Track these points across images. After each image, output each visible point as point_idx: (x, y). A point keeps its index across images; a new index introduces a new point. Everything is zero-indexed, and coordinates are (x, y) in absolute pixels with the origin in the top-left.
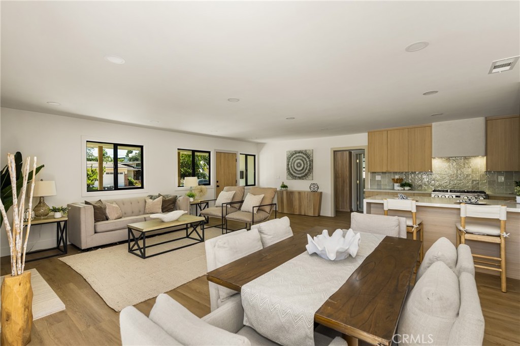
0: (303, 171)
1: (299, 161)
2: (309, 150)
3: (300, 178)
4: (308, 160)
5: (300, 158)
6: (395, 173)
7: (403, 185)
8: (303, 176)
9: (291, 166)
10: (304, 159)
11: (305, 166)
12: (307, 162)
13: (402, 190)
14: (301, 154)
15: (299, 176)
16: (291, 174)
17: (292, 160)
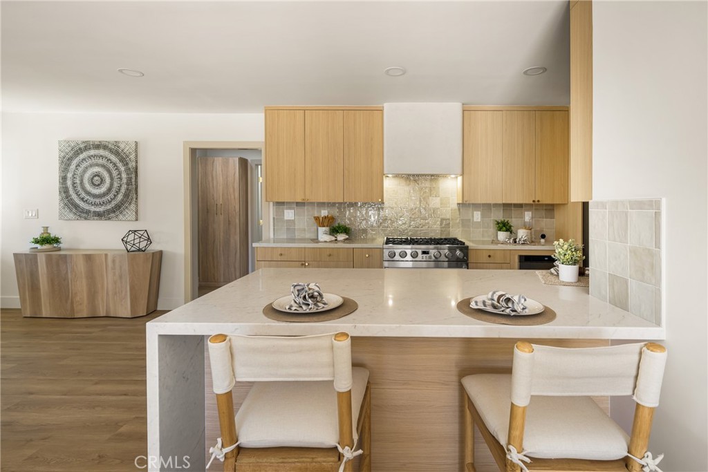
0: (108, 197)
1: (96, 169)
2: (127, 143)
3: (100, 215)
5: (104, 162)
6: (322, 205)
7: (334, 231)
8: (109, 211)
9: (74, 183)
10: (111, 166)
11: (116, 185)
12: (120, 174)
13: (331, 242)
14: (101, 152)
15: (98, 209)
16: (72, 204)
17: (76, 166)
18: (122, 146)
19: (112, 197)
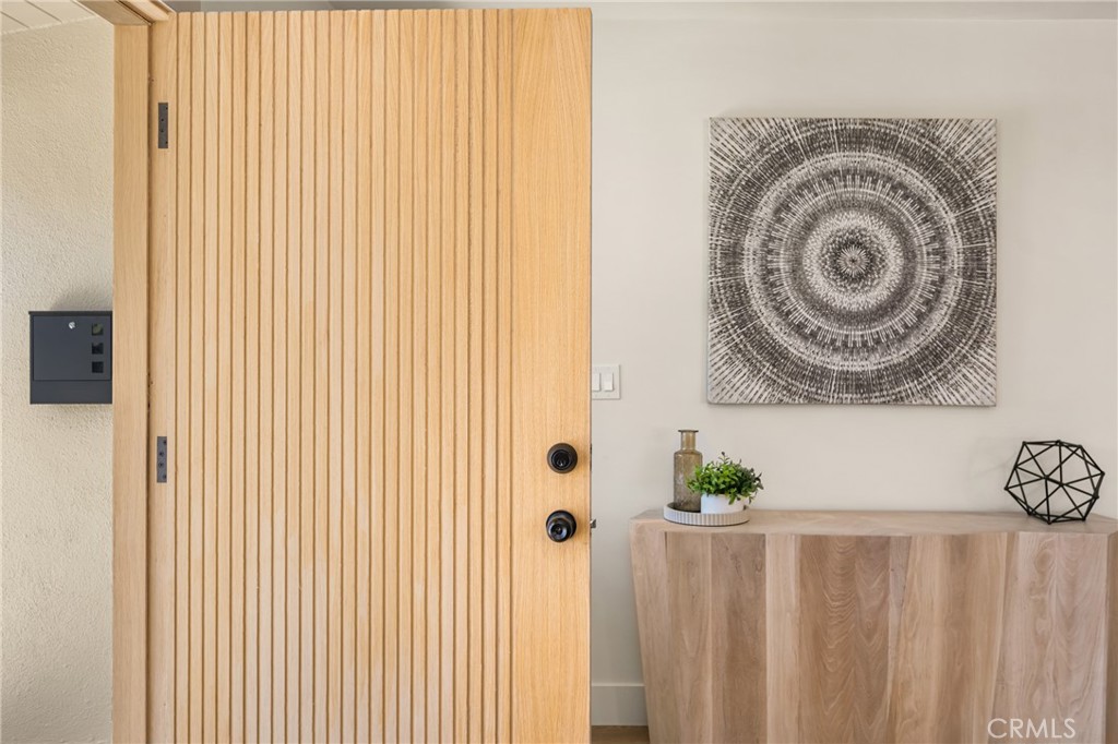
0: (895, 323)
1: (851, 221)
2: (967, 127)
3: (863, 388)
4: (950, 218)
5: (880, 193)
8: (897, 374)
9: (767, 272)
10: (905, 209)
11: (924, 276)
12: (939, 236)
14: (872, 159)
15: (856, 365)
16: (761, 347)
17: (777, 211)
18: (948, 136)
19: (911, 319)
